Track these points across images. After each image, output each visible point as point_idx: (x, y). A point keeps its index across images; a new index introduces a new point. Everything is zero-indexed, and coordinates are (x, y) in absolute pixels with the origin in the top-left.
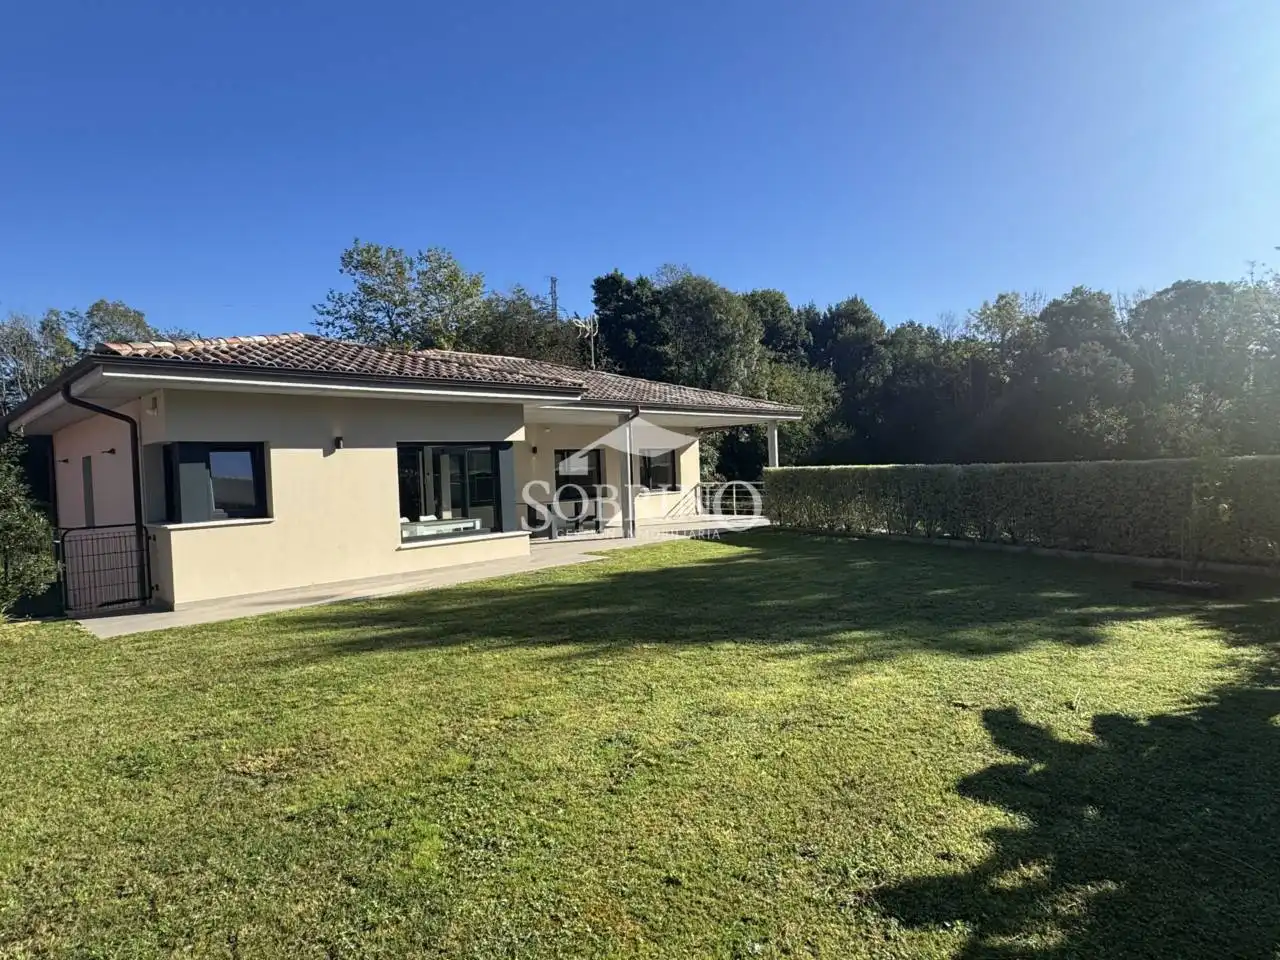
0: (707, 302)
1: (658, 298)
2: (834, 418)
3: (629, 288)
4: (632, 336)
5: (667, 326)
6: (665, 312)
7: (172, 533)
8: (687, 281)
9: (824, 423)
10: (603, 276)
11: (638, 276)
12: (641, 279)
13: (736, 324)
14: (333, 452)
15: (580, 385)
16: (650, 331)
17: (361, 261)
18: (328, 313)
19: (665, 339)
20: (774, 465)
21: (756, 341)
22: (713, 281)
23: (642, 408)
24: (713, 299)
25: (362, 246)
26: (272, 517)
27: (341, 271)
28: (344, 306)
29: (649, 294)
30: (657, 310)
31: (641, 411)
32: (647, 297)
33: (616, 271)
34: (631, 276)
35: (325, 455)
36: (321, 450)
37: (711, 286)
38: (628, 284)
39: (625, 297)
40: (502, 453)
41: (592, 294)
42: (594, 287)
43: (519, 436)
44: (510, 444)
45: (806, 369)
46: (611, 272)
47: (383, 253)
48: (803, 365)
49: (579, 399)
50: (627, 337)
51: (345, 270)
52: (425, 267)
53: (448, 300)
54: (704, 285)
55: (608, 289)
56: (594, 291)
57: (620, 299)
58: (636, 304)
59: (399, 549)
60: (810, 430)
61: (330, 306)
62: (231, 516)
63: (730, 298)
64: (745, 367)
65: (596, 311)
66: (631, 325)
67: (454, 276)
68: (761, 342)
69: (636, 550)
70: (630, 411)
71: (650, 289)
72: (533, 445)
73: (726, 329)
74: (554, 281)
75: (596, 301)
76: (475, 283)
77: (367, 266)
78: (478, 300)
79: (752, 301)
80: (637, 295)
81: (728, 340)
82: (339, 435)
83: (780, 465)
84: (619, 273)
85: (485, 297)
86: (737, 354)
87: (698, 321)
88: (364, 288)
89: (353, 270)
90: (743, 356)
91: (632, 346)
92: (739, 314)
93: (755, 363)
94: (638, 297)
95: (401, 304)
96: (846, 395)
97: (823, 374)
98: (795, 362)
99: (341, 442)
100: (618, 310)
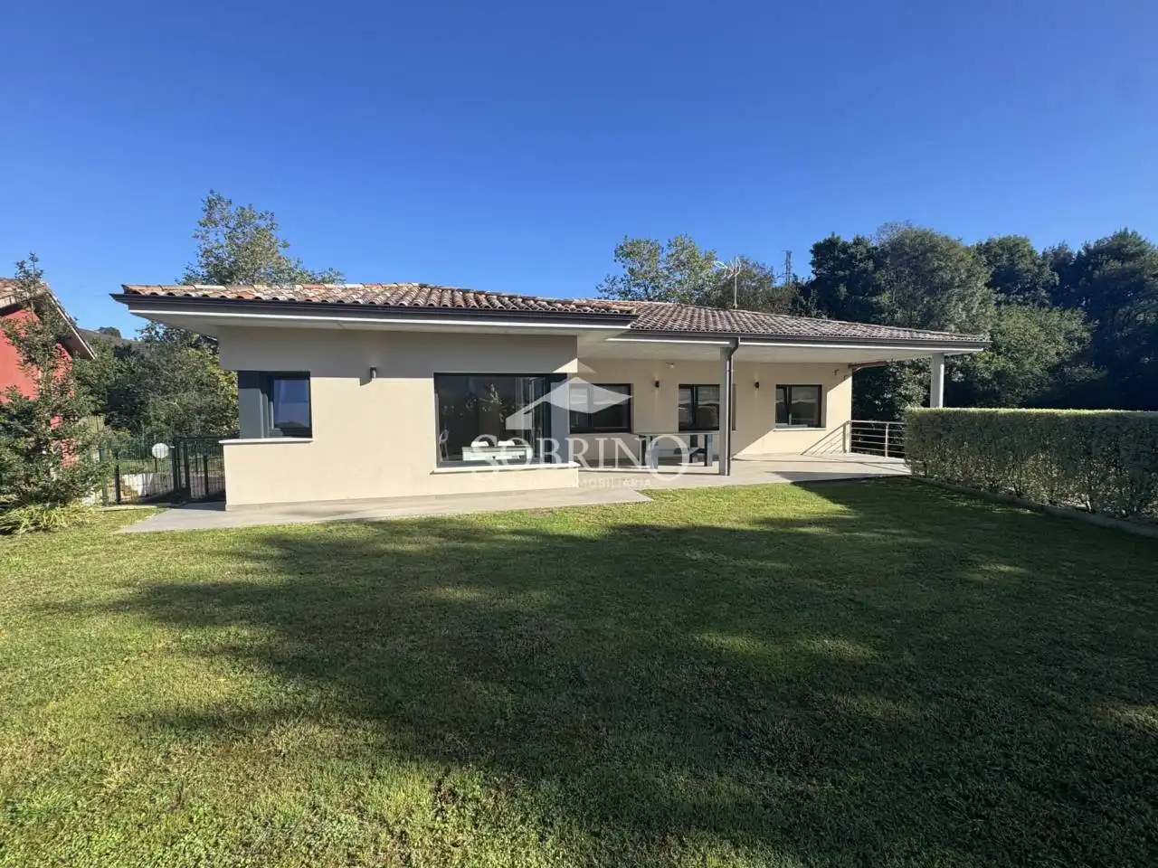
0: (924, 253)
1: (877, 256)
2: (1078, 358)
3: (845, 248)
4: (843, 289)
5: (881, 277)
6: (879, 266)
7: (225, 447)
8: (906, 235)
9: (1063, 363)
10: (821, 241)
11: (855, 236)
12: (858, 239)
13: (957, 270)
14: (370, 381)
15: (629, 312)
16: (863, 284)
18: (605, 291)
19: (878, 290)
21: (979, 284)
22: (935, 231)
23: (743, 340)
24: (933, 248)
26: (311, 437)
29: (864, 251)
30: (871, 265)
32: (861, 255)
33: (833, 235)
34: (847, 238)
35: (362, 384)
37: (932, 236)
38: (844, 244)
39: (842, 256)
40: (554, 384)
41: (811, 257)
42: (812, 251)
43: (571, 367)
44: (562, 375)
45: (1047, 309)
46: (829, 236)
47: (642, 244)
48: (1042, 305)
50: (839, 291)
51: (618, 260)
52: (673, 251)
54: (923, 235)
55: (825, 252)
56: (812, 255)
57: (836, 258)
58: (850, 260)
59: (433, 473)
60: (1044, 370)
63: (953, 245)
64: (963, 310)
65: (813, 272)
66: (842, 279)
67: (693, 254)
68: (986, 285)
70: (728, 343)
71: (865, 247)
72: (657, 380)
73: (947, 276)
74: (789, 254)
75: (813, 263)
76: (708, 258)
78: (710, 272)
79: (986, 250)
80: (853, 253)
81: (946, 286)
82: (373, 366)
84: (836, 236)
85: (717, 269)
86: (955, 298)
88: (631, 271)
89: (623, 259)
90: (962, 300)
91: (842, 298)
92: (962, 260)
93: (977, 305)
94: (853, 256)
95: (652, 280)
96: (1096, 334)
97: (1067, 313)
98: (1031, 304)
99: (374, 373)
100: (833, 269)
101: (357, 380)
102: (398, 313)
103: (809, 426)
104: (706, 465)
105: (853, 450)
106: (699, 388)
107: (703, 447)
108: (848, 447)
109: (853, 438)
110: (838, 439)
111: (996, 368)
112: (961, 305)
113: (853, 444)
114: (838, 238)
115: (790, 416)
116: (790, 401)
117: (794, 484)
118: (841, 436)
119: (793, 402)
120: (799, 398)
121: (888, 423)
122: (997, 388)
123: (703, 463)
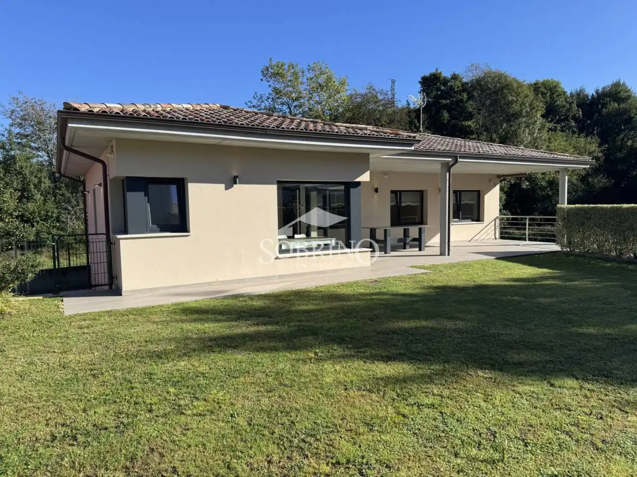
0: (502, 89)
1: (465, 87)
2: (595, 171)
3: (445, 82)
4: (446, 115)
5: (471, 106)
6: (471, 97)
7: (121, 241)
8: (487, 75)
9: (588, 175)
10: (427, 74)
11: (452, 73)
12: (455, 75)
13: (523, 104)
14: (232, 186)
15: (414, 137)
16: (459, 111)
17: (273, 73)
18: (254, 107)
19: (470, 116)
20: (564, 204)
21: (539, 115)
22: (508, 73)
23: (461, 157)
24: (507, 86)
25: (274, 63)
26: (189, 232)
27: (262, 80)
28: (262, 102)
29: (460, 85)
30: (465, 96)
31: (459, 160)
32: (458, 87)
33: (437, 70)
34: (446, 74)
35: (226, 189)
36: (224, 185)
37: (506, 77)
38: (445, 79)
39: (443, 88)
40: (352, 190)
41: (419, 87)
42: (420, 82)
43: (365, 177)
44: (359, 183)
45: (576, 135)
46: (433, 71)
47: (286, 67)
48: (574, 132)
49: (413, 148)
50: (443, 115)
51: (264, 79)
52: (311, 74)
53: (325, 95)
54: (500, 76)
55: (430, 83)
56: (420, 86)
57: (438, 89)
58: (450, 92)
60: (577, 180)
61: (255, 102)
62: (162, 231)
63: (520, 85)
64: (529, 134)
66: (445, 107)
67: (329, 79)
68: (542, 116)
69: (452, 266)
70: (451, 160)
71: (460, 82)
72: (376, 187)
73: (516, 107)
74: (393, 82)
75: (422, 92)
76: (343, 84)
77: (276, 75)
78: (344, 95)
79: (536, 88)
80: (451, 86)
81: (517, 115)
82: (235, 175)
83: (568, 204)
84: (439, 71)
85: (348, 93)
86: (523, 125)
87: (495, 102)
88: (277, 91)
89: (269, 79)
90: (528, 126)
91: (445, 122)
92: (526, 96)
93: (537, 131)
94: (451, 88)
95: (297, 99)
96: (607, 154)
97: (589, 139)
98: (567, 131)
99: (238, 179)
100: (437, 98)
101: (223, 186)
102: (280, 135)
103: (473, 221)
104: (420, 250)
105: (502, 238)
106: (402, 193)
107: (417, 237)
108: (498, 236)
109: (501, 228)
110: (491, 230)
111: (549, 178)
112: (527, 130)
113: (501, 233)
114: (440, 73)
115: (461, 213)
116: (460, 203)
117: (497, 259)
118: (493, 228)
119: (462, 203)
120: (465, 200)
121: (528, 217)
122: (550, 193)
123: (418, 249)
